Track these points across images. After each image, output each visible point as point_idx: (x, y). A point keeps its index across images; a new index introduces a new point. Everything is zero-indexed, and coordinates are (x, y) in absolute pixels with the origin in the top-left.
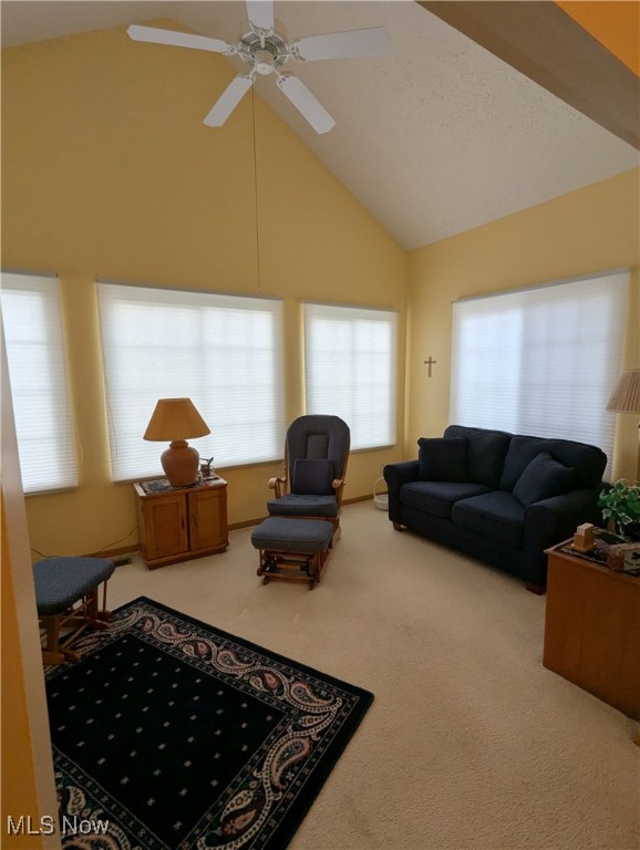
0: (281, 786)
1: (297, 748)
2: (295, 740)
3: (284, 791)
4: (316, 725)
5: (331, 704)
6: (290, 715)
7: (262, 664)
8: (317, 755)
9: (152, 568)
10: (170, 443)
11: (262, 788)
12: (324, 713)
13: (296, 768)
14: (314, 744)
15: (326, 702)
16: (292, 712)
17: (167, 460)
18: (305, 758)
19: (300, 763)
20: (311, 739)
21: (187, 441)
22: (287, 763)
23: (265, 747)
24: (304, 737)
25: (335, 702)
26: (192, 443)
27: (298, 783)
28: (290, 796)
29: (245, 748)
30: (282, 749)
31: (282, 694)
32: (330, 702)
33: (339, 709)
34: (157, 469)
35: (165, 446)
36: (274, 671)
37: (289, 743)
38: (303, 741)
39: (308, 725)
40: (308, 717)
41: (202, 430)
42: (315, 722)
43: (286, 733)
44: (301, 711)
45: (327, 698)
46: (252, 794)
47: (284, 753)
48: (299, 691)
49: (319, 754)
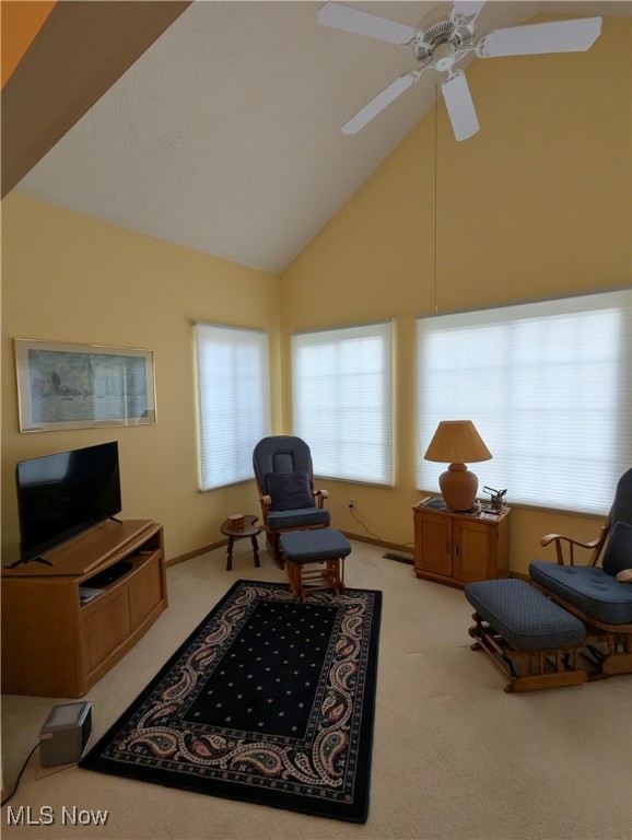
0: (232, 765)
1: (271, 763)
2: (278, 759)
3: (228, 769)
4: (299, 770)
5: (330, 776)
6: (302, 743)
7: (353, 698)
8: (267, 783)
9: (419, 576)
10: (449, 464)
11: (229, 751)
12: (316, 773)
13: (250, 770)
14: (278, 776)
15: (331, 770)
16: (308, 744)
17: (445, 481)
18: (262, 774)
19: (257, 772)
20: (282, 771)
21: (466, 465)
22: (254, 761)
23: (265, 738)
24: (283, 764)
25: (335, 778)
26: (471, 467)
27: (237, 777)
28: (225, 775)
29: (261, 724)
30: (266, 751)
31: (324, 726)
32: (333, 773)
33: (328, 786)
34: (435, 487)
35: (444, 467)
36: (349, 710)
37: (274, 755)
38: (279, 765)
39: (297, 763)
40: (306, 759)
41: (482, 454)
42: (303, 768)
43: (283, 747)
44: (311, 751)
45: (336, 769)
46: (224, 747)
47: (263, 754)
48: (334, 740)
49: (269, 783)
